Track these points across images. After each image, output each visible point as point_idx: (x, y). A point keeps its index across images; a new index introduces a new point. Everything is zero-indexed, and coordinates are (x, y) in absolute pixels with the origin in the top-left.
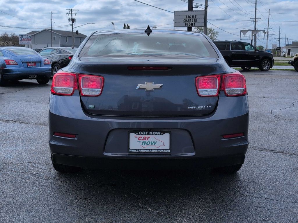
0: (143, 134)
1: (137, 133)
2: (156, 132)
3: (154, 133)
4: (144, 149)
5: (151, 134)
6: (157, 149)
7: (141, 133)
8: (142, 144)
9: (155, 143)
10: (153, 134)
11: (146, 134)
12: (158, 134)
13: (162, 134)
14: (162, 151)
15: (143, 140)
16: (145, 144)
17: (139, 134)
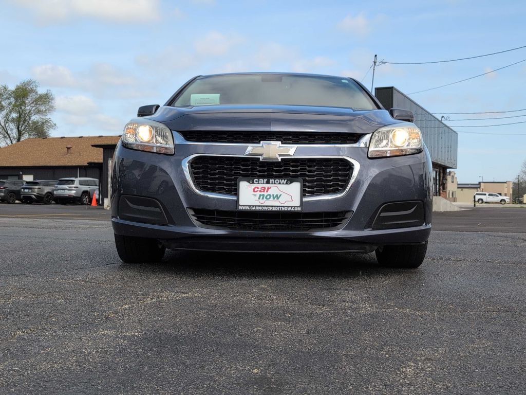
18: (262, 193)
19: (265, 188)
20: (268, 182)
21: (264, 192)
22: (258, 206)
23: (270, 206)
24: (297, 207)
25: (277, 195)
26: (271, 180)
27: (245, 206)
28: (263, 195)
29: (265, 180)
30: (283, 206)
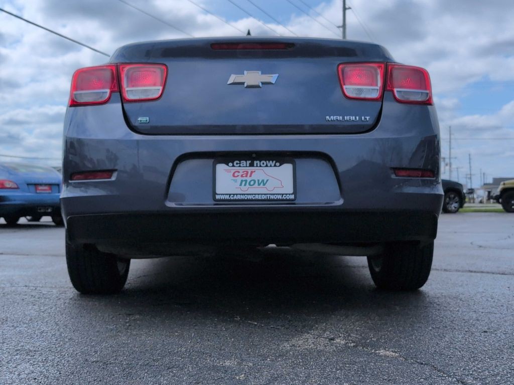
0: (241, 165)
1: (231, 164)
2: (267, 162)
3: (263, 164)
4: (244, 194)
5: (257, 166)
6: (270, 194)
7: (237, 164)
8: (241, 185)
9: (265, 182)
10: (260, 166)
11: (248, 165)
12: (271, 166)
13: (278, 164)
14: (280, 197)
15: (242, 176)
16: (245, 185)
17: (233, 166)
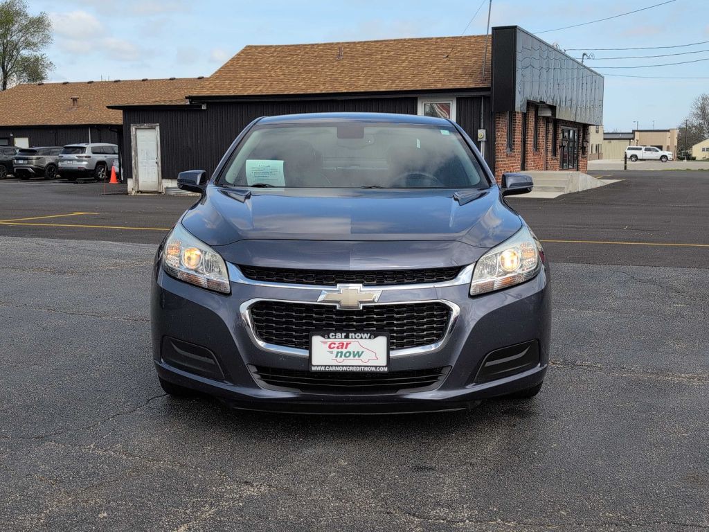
18: (340, 350)
19: (343, 344)
20: (347, 337)
21: (342, 348)
22: (335, 366)
23: (350, 366)
24: (383, 367)
25: (358, 352)
26: (350, 335)
27: (319, 366)
28: (342, 353)
29: (344, 334)
30: (366, 366)
